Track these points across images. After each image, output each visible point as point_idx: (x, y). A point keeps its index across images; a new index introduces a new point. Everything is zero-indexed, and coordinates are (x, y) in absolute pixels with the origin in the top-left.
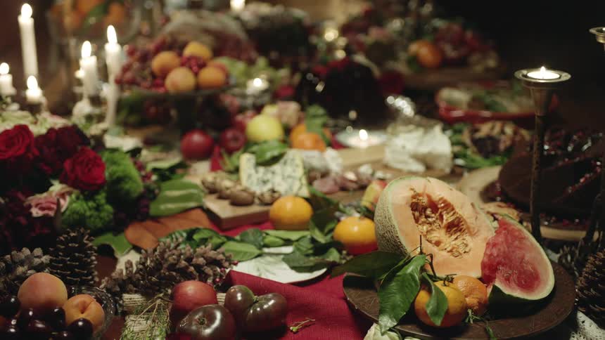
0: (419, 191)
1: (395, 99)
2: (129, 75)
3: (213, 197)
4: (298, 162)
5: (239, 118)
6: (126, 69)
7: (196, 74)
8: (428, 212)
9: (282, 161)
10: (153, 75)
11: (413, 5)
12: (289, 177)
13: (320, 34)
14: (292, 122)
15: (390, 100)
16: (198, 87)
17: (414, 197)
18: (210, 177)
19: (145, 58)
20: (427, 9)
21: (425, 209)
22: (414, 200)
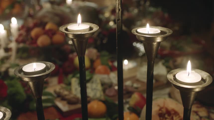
0: (162, 105)
1: (137, 43)
2: (21, 38)
3: (59, 99)
4: (99, 81)
5: (71, 56)
6: (20, 35)
7: (51, 38)
8: (166, 116)
9: (91, 81)
10: (32, 38)
11: (142, 3)
12: (95, 89)
13: (103, 13)
14: (95, 58)
15: (135, 44)
16: (52, 44)
17: (160, 110)
18: (58, 88)
19: (29, 30)
20: (148, 3)
21: (165, 114)
22: (160, 112)
